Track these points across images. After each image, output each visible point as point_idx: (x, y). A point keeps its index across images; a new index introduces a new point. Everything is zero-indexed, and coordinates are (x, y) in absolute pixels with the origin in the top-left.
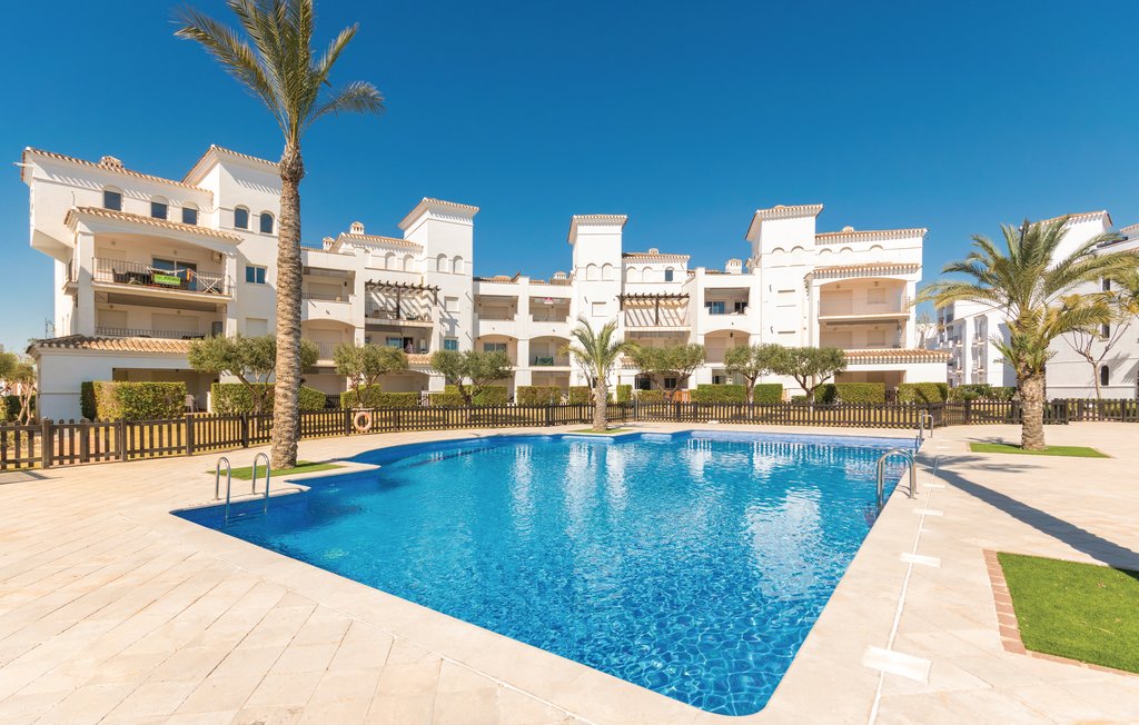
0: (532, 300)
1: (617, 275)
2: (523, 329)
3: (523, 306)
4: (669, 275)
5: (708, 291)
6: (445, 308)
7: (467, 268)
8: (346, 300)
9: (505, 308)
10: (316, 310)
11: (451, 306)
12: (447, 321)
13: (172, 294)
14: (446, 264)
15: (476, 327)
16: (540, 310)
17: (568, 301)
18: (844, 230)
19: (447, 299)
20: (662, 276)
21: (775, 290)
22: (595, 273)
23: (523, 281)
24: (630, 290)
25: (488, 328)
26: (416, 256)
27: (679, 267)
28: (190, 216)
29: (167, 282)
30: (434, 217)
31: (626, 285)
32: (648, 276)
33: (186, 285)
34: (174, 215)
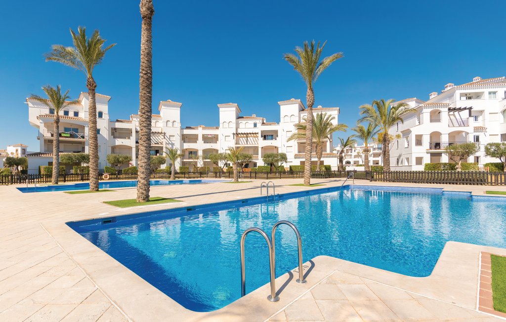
0: (203, 135)
1: (234, 126)
2: (200, 146)
3: (200, 138)
4: (255, 125)
5: (262, 132)
6: (169, 139)
7: (178, 125)
8: (129, 138)
9: (193, 139)
10: (119, 142)
11: (172, 138)
12: (170, 144)
13: (67, 139)
14: (170, 124)
15: (182, 146)
16: (206, 139)
17: (217, 135)
18: (318, 107)
19: (170, 136)
20: (253, 126)
21: (285, 131)
22: (226, 125)
23: (200, 129)
24: (240, 131)
25: (186, 146)
26: (160, 121)
27: (259, 122)
28: (76, 114)
29: (66, 136)
30: (165, 107)
31: (239, 129)
32: (246, 126)
33: (72, 136)
34: (71, 114)
